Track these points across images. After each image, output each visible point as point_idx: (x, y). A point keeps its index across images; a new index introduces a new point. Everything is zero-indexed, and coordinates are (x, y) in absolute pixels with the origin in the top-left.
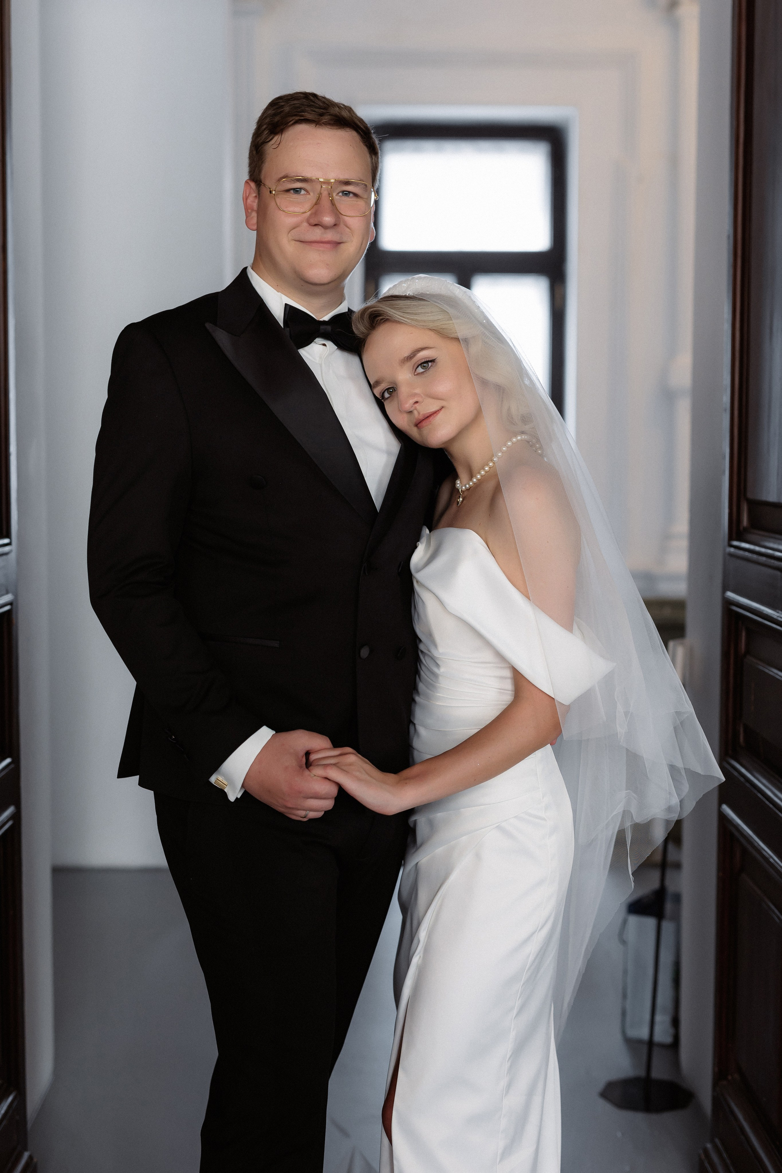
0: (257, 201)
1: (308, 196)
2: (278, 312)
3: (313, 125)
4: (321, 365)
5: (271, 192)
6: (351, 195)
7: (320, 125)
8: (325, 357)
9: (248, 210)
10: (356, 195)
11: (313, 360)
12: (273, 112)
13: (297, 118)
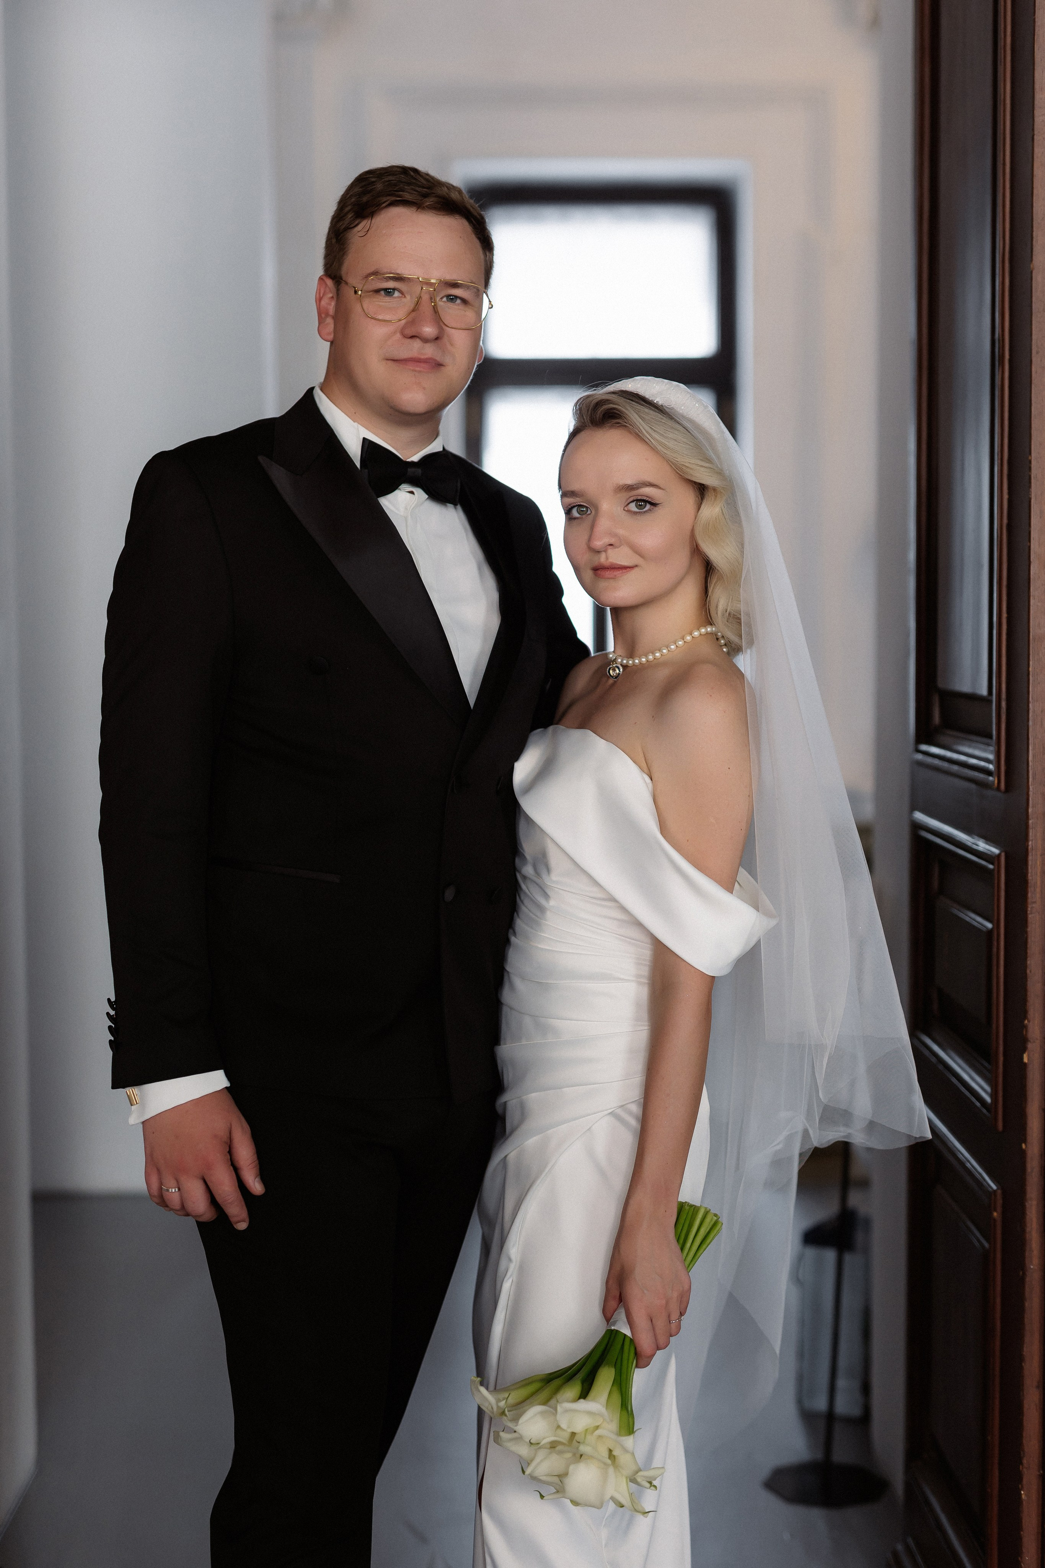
0: (333, 304)
1: (404, 300)
2: (354, 448)
3: (414, 209)
4: (406, 519)
5: (356, 292)
6: (458, 301)
7: (423, 208)
8: (412, 508)
9: (322, 315)
10: (464, 301)
11: (397, 512)
12: (360, 189)
13: (394, 198)
